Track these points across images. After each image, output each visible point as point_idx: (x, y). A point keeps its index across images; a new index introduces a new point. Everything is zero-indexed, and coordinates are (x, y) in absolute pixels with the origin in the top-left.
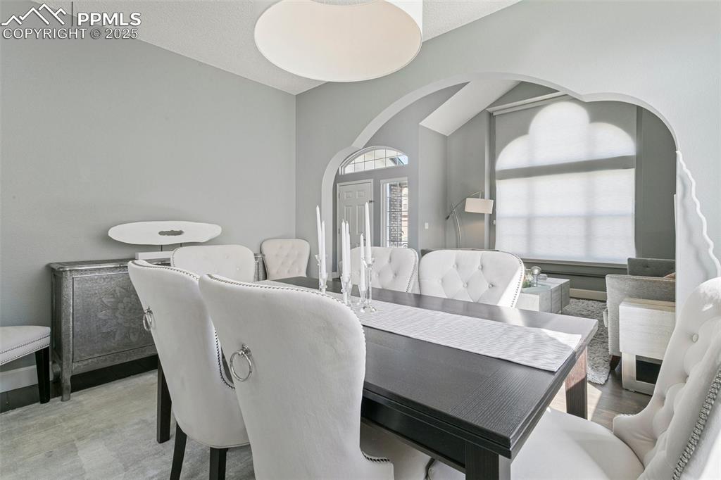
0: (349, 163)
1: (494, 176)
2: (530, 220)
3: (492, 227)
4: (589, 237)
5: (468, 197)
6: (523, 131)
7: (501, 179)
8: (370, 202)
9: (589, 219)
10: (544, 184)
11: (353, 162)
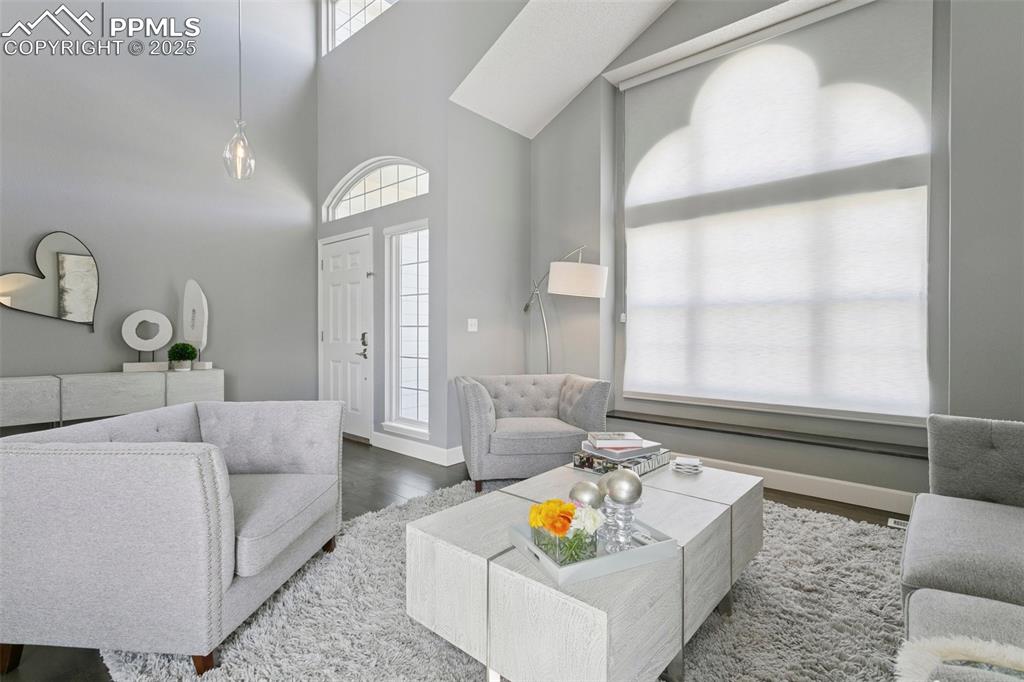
0: (340, 200)
1: (621, 220)
2: (694, 312)
3: (618, 326)
4: (819, 352)
5: (555, 260)
6: (679, 119)
7: (635, 225)
8: (368, 275)
9: (819, 309)
10: (722, 232)
11: (347, 197)
